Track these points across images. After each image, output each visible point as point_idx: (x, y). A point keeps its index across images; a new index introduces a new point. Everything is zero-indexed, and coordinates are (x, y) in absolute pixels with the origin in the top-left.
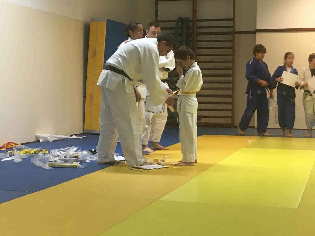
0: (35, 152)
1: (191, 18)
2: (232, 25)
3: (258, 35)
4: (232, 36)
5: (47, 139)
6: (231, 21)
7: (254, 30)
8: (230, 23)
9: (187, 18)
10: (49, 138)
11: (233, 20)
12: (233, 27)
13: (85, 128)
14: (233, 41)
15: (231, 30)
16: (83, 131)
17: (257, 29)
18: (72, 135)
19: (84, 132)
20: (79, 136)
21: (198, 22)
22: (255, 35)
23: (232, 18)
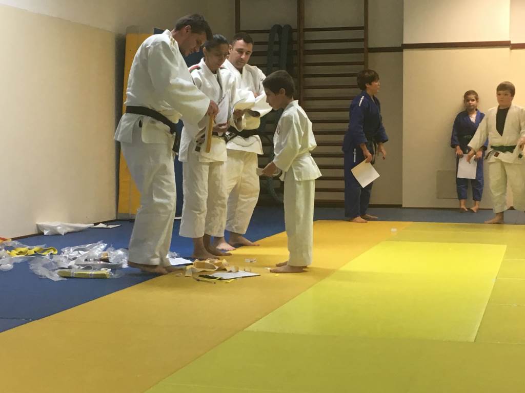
0: (35, 252)
1: (294, 26)
2: (363, 37)
3: (407, 53)
4: (363, 54)
5: (55, 230)
6: (362, 31)
7: (400, 46)
8: (360, 34)
9: (289, 26)
10: (59, 228)
11: (364, 28)
12: (365, 40)
13: (120, 211)
14: (364, 63)
15: (360, 45)
17: (406, 41)
18: (98, 224)
19: (118, 218)
20: (110, 225)
21: (306, 33)
22: (401, 53)
23: (363, 25)
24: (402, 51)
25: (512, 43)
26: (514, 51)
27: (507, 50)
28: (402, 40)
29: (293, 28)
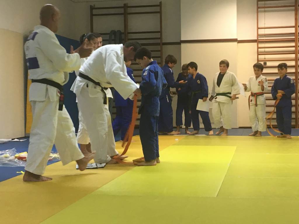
1: (123, 31)
3: (183, 45)
4: (160, 46)
6: (159, 33)
7: (180, 41)
8: (158, 35)
9: (119, 31)
12: (160, 38)
13: (27, 132)
14: (161, 51)
15: (158, 41)
16: (25, 135)
17: (182, 39)
18: (14, 139)
20: (21, 139)
21: (129, 34)
22: (180, 45)
23: (160, 31)
24: (181, 44)
27: (236, 43)
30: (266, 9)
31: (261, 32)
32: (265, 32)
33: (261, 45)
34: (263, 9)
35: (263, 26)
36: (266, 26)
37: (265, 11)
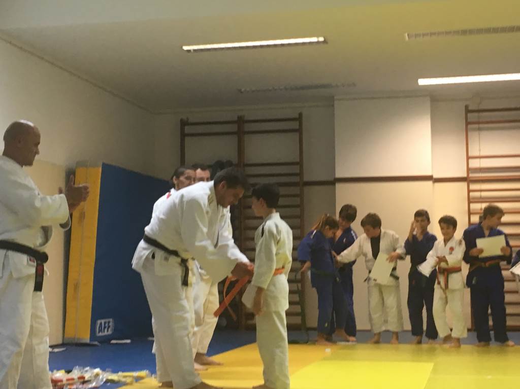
2: (298, 171)
3: (339, 186)
4: (299, 188)
6: (297, 166)
7: (333, 180)
8: (296, 169)
9: (230, 162)
11: (300, 163)
12: (300, 174)
13: (65, 336)
14: (300, 196)
15: (296, 179)
16: (63, 340)
17: (339, 175)
19: (65, 342)
20: (55, 349)
21: (246, 168)
22: (331, 187)
23: (298, 160)
24: (335, 184)
25: (435, 176)
26: (438, 185)
27: (430, 183)
28: (335, 174)
29: (234, 163)
30: (481, 126)
31: (474, 164)
32: (480, 164)
33: (473, 187)
34: (476, 126)
35: (477, 154)
36: (483, 153)
37: (480, 129)
